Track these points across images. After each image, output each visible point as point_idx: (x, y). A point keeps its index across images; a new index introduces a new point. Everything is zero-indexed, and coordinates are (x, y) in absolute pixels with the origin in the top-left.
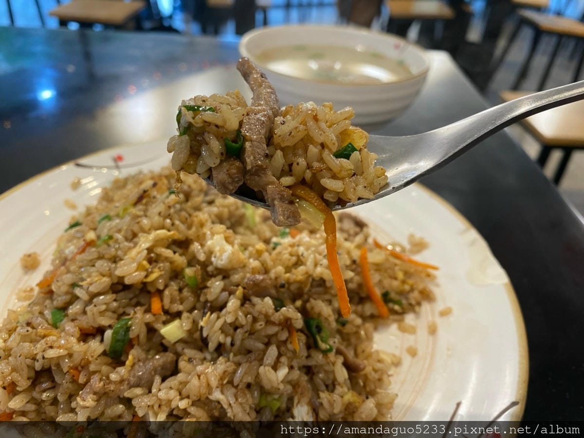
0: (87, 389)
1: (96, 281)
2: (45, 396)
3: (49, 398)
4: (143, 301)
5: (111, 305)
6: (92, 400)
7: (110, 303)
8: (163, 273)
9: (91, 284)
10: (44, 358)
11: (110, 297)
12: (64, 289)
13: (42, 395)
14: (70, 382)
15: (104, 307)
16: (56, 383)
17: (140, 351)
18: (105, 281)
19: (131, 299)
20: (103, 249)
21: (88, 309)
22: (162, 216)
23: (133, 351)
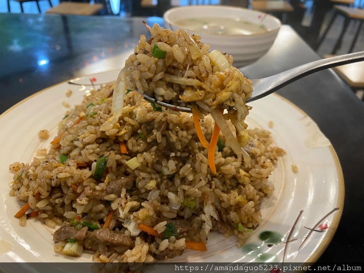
0: (82, 195)
1: (88, 136)
2: (57, 201)
3: (60, 203)
4: (115, 148)
5: (96, 150)
6: (86, 200)
7: (95, 149)
8: (128, 131)
9: (84, 138)
10: (57, 178)
11: (95, 146)
12: (67, 143)
13: (55, 200)
14: (72, 193)
15: (91, 151)
16: (64, 193)
17: (112, 175)
18: (92, 136)
19: (107, 148)
20: (90, 119)
21: (82, 152)
22: (125, 103)
23: (108, 175)
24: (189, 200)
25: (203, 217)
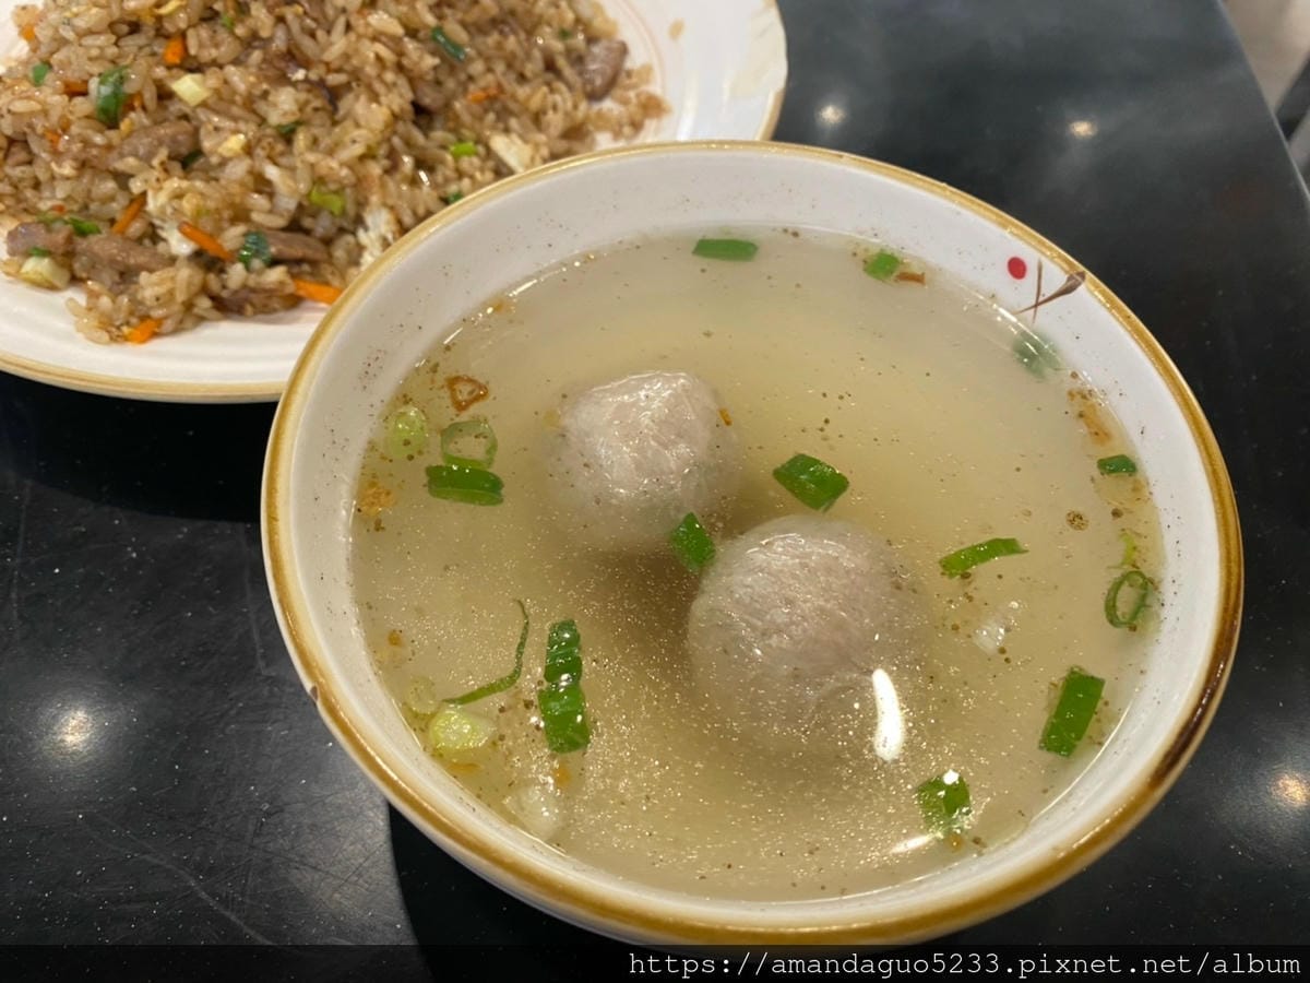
3: (28, 176)
4: (157, 50)
5: (107, 50)
6: (72, 167)
7: (106, 47)
10: (10, 111)
11: (105, 39)
13: (17, 170)
14: (48, 152)
15: (96, 52)
16: (33, 154)
17: (142, 115)
18: (97, 13)
19: (141, 48)
23: (133, 115)
24: (323, 189)
25: (362, 236)
